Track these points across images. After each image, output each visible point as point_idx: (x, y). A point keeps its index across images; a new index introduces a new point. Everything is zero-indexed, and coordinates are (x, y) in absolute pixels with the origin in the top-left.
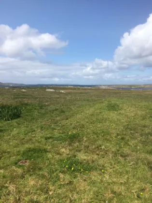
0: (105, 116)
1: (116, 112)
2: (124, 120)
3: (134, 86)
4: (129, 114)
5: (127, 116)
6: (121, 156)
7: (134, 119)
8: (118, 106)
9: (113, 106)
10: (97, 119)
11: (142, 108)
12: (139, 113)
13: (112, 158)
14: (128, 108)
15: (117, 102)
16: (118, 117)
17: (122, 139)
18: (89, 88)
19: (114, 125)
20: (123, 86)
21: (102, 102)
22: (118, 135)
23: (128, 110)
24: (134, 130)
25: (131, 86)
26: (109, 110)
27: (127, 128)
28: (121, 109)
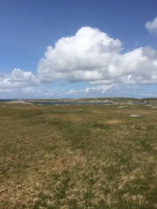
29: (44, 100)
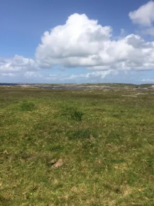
0: (17, 117)
1: (30, 112)
2: (36, 120)
3: (56, 85)
4: (42, 113)
5: (40, 115)
6: (23, 158)
7: (47, 117)
8: (33, 105)
9: (28, 106)
10: (6, 121)
11: (55, 106)
12: (53, 111)
13: (12, 162)
14: (43, 107)
15: (34, 102)
16: (31, 117)
17: (29, 139)
18: (8, 86)
19: (25, 126)
20: (46, 84)
21: (17, 102)
22: (26, 135)
23: (43, 109)
24: (44, 129)
25: (53, 85)
26: (23, 110)
27: (36, 128)
28: (36, 109)
29: (47, 85)
